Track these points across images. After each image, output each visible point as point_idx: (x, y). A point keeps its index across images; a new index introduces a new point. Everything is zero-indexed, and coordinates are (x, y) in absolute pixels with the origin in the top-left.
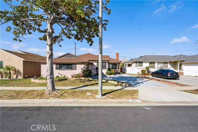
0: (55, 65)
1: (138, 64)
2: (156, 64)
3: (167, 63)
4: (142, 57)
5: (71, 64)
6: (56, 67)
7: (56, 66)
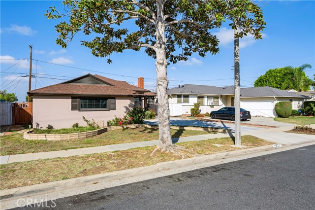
0: (70, 100)
1: (182, 98)
2: (206, 99)
3: (217, 98)
4: (183, 86)
5: (105, 98)
6: (72, 105)
7: (72, 102)
